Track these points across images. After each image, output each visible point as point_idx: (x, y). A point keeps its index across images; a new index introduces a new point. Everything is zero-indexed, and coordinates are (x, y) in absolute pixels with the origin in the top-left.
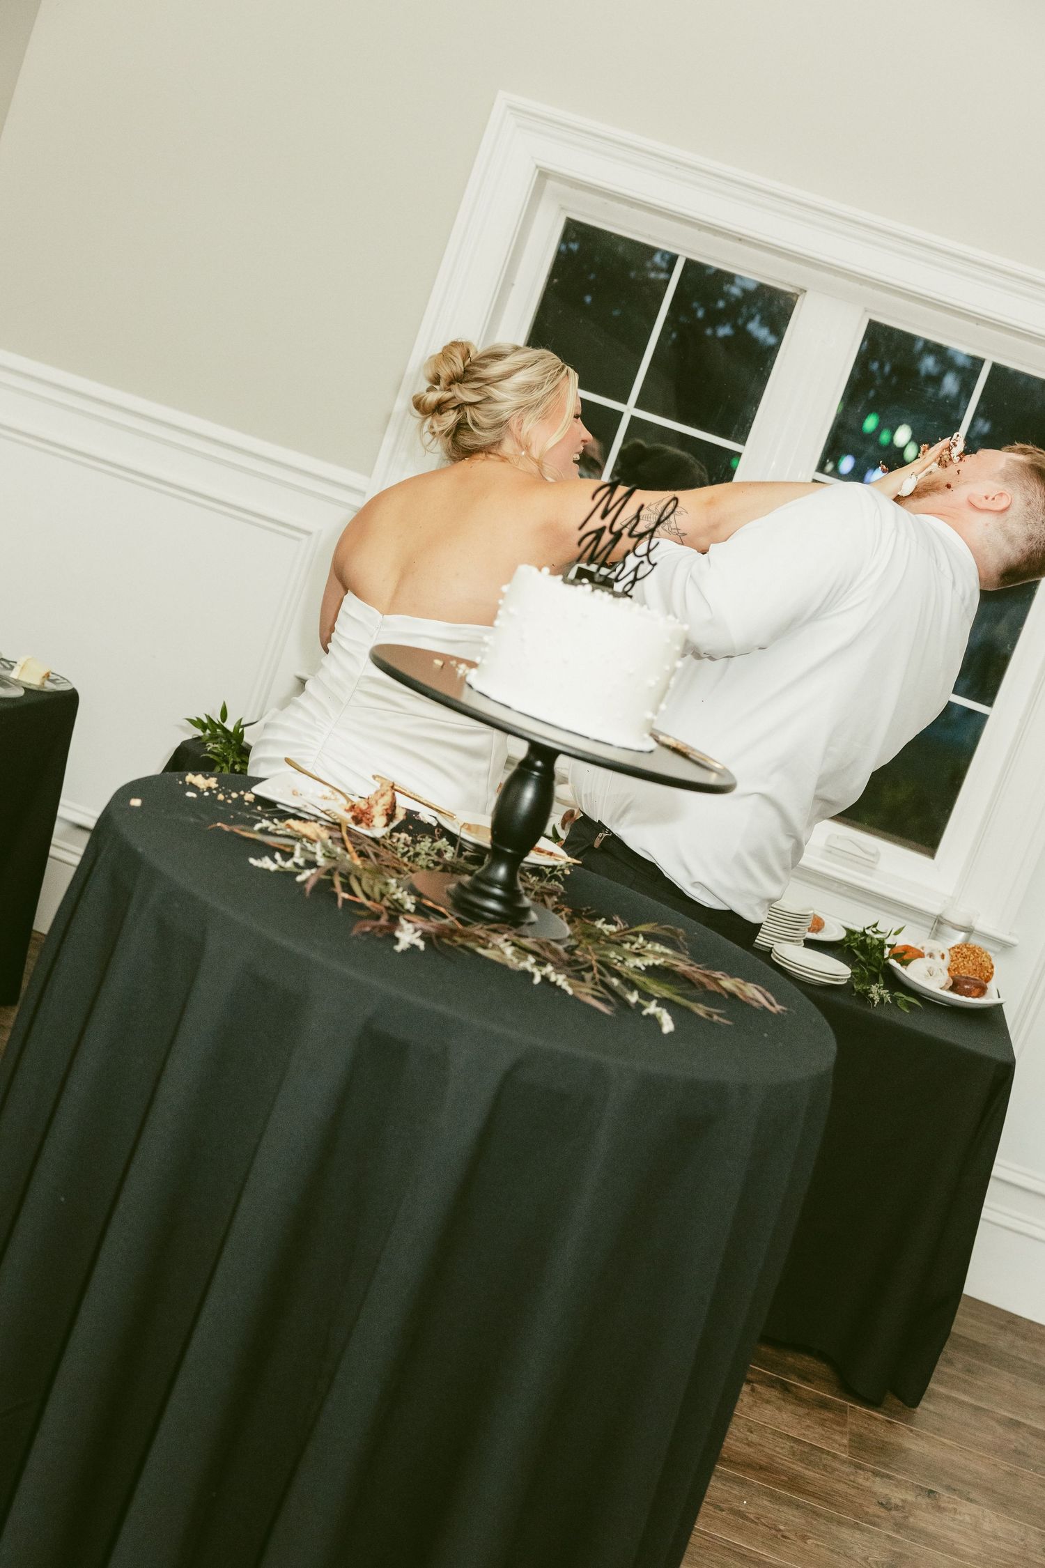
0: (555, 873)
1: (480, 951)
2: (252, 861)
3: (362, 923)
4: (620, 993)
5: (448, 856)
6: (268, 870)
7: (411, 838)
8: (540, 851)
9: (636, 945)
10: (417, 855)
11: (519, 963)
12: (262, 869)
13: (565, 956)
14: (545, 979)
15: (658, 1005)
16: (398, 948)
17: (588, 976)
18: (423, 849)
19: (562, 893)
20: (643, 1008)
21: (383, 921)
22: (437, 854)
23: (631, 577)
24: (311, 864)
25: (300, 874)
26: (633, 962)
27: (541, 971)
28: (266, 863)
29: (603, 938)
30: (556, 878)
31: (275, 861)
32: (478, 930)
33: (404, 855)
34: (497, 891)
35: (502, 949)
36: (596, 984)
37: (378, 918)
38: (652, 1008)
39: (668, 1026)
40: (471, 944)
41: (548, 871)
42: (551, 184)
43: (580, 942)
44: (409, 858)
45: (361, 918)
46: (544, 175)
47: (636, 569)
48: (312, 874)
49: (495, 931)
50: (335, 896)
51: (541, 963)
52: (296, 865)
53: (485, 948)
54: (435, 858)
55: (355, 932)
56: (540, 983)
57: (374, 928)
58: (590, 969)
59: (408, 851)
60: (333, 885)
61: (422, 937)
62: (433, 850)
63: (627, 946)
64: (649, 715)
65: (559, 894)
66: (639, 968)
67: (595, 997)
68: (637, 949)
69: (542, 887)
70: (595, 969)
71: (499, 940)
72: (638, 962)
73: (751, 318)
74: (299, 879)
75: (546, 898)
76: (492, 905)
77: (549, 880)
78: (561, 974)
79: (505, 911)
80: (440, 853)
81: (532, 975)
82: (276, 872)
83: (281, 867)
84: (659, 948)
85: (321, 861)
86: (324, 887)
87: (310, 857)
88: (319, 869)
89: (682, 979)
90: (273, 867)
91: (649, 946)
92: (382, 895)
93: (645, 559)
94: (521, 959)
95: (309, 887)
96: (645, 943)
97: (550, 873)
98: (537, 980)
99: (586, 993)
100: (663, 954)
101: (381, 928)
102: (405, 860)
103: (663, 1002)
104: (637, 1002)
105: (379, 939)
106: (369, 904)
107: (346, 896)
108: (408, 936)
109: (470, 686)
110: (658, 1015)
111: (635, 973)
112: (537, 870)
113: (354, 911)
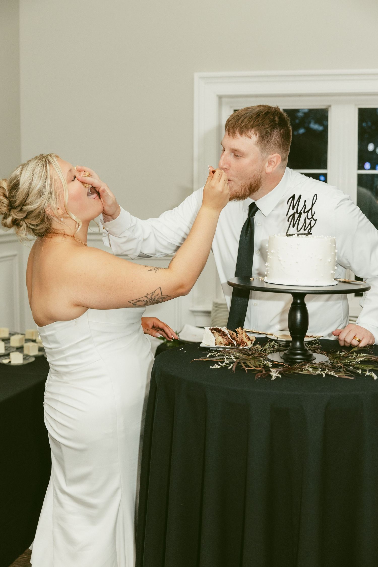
0: (316, 341)
1: (301, 372)
2: (211, 367)
3: (257, 375)
4: (354, 371)
5: (276, 347)
6: (218, 368)
7: (260, 346)
8: (307, 336)
9: (354, 356)
10: (265, 350)
11: (316, 372)
12: (215, 369)
13: (331, 366)
14: (327, 374)
15: (369, 372)
16: (273, 379)
17: (341, 370)
18: (267, 347)
19: (321, 347)
20: (365, 374)
21: (264, 372)
22: (272, 347)
23: (309, 227)
24: (231, 363)
25: (229, 366)
26: (355, 362)
27: (324, 372)
28: (216, 366)
29: (341, 357)
30: (317, 343)
31: (219, 365)
32: (297, 366)
33: (261, 351)
34: (299, 352)
35: (308, 370)
36: (345, 371)
37: (262, 372)
38: (368, 373)
39: (375, 378)
40: (297, 371)
41: (313, 342)
42: (224, 100)
43: (334, 361)
44: (263, 351)
45: (256, 374)
46: (220, 97)
47: (310, 224)
48: (233, 365)
49: (303, 365)
50: (244, 369)
51: (323, 370)
52: (226, 363)
53: (302, 371)
54: (272, 349)
55: (256, 378)
56: (325, 377)
57: (262, 375)
58: (341, 367)
59: (262, 349)
60: (242, 366)
61: (279, 373)
62: (270, 346)
63: (351, 357)
64: (332, 272)
65: (320, 348)
66: (358, 363)
67: (346, 375)
68: (354, 357)
69: (313, 348)
70: (343, 367)
71: (306, 367)
72: (357, 361)
73: (310, 122)
74: (229, 368)
75: (316, 351)
76: (299, 357)
77: (315, 344)
78: (332, 371)
79: (303, 358)
80: (273, 347)
81: (322, 375)
82: (220, 368)
83: (221, 366)
84: (362, 355)
85: (235, 360)
86: (239, 368)
87: (231, 360)
88: (235, 363)
89: (375, 362)
90: (219, 367)
91: (359, 355)
92: (260, 365)
93: (312, 219)
94: (316, 371)
95: (234, 369)
96: (357, 354)
97: (314, 342)
98: (324, 376)
99: (342, 375)
100: (364, 356)
101: (264, 374)
102: (262, 352)
103: (370, 371)
104: (361, 372)
105: (265, 378)
106: (257, 368)
107: (248, 368)
108: (274, 374)
109: (267, 282)
110: (371, 375)
111: (357, 365)
112: (309, 343)
113: (252, 372)
